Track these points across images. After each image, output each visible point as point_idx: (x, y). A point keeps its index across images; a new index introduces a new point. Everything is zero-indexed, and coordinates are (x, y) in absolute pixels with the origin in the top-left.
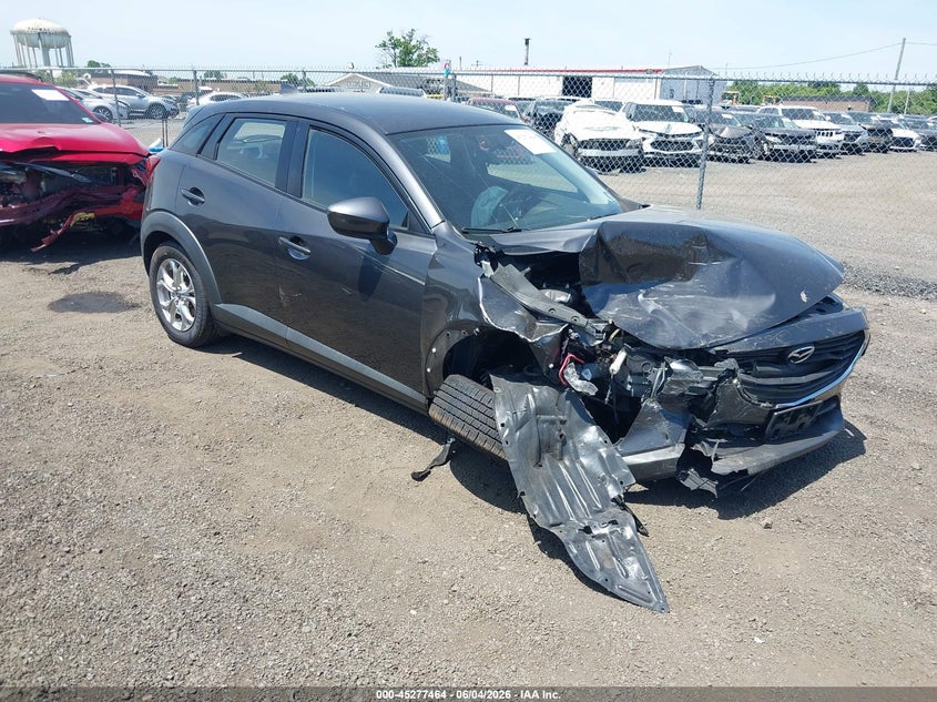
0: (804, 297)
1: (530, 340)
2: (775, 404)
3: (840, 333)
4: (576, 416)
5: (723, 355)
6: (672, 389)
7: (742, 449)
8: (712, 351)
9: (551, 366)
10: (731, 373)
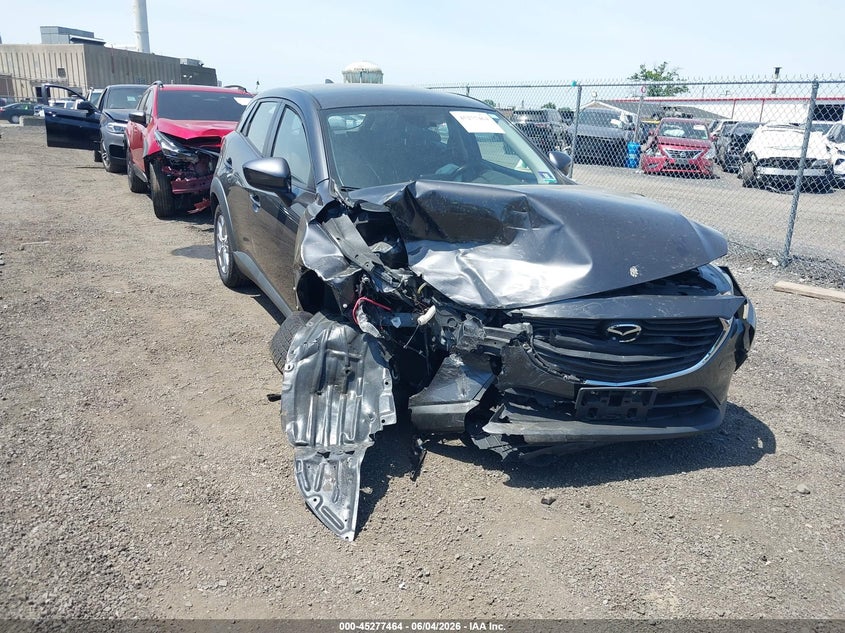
0: (634, 272)
1: (324, 279)
2: (584, 378)
3: (675, 315)
4: (370, 356)
5: (519, 319)
6: (464, 345)
7: (545, 419)
8: (509, 314)
9: (345, 306)
10: (523, 337)
